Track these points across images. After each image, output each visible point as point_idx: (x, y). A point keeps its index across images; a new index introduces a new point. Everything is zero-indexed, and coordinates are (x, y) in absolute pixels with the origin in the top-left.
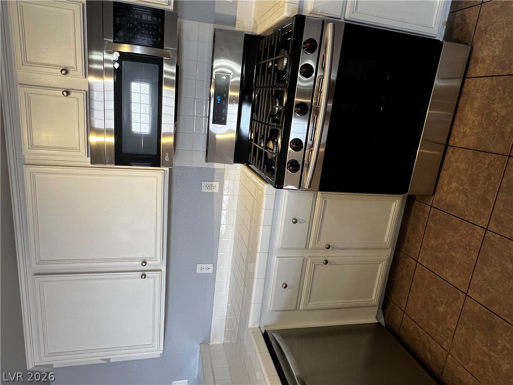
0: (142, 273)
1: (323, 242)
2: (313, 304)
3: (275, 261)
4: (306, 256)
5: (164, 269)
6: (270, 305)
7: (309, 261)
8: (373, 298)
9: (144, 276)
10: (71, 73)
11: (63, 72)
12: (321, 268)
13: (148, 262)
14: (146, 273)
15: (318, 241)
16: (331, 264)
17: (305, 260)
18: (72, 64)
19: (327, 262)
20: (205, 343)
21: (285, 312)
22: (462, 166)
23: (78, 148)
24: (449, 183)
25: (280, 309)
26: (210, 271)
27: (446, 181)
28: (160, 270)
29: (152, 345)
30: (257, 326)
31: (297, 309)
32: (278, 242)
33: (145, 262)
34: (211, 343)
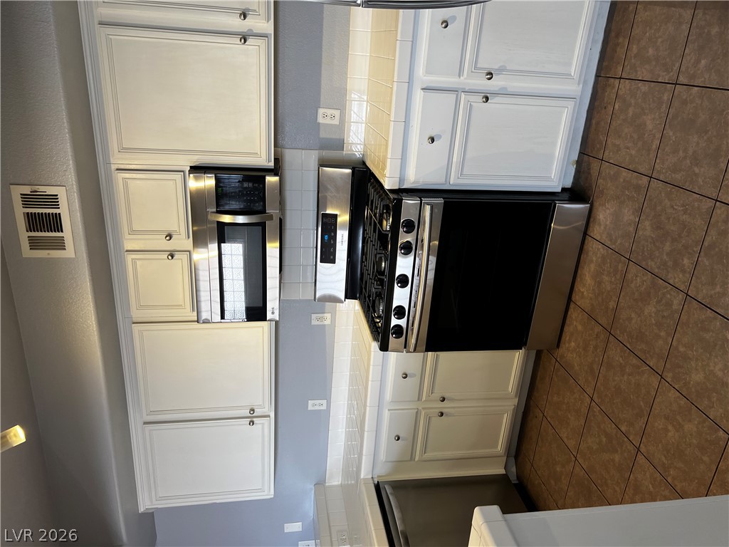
0: (249, 420)
1: (437, 395)
2: (429, 455)
3: (386, 414)
4: (420, 408)
5: (272, 415)
6: (382, 456)
7: (423, 413)
8: (499, 449)
9: (252, 423)
10: (174, 237)
11: (168, 238)
12: (436, 420)
13: (256, 410)
14: (254, 419)
15: (432, 393)
16: (447, 415)
17: (419, 412)
18: (177, 229)
19: (442, 414)
20: (320, 483)
21: (399, 464)
22: (580, 328)
23: (183, 304)
24: (570, 342)
25: (394, 460)
26: (324, 407)
27: (568, 338)
28: (269, 416)
29: (261, 490)
30: (371, 477)
31: (412, 458)
32: (388, 395)
33: (253, 410)
34: (327, 484)
